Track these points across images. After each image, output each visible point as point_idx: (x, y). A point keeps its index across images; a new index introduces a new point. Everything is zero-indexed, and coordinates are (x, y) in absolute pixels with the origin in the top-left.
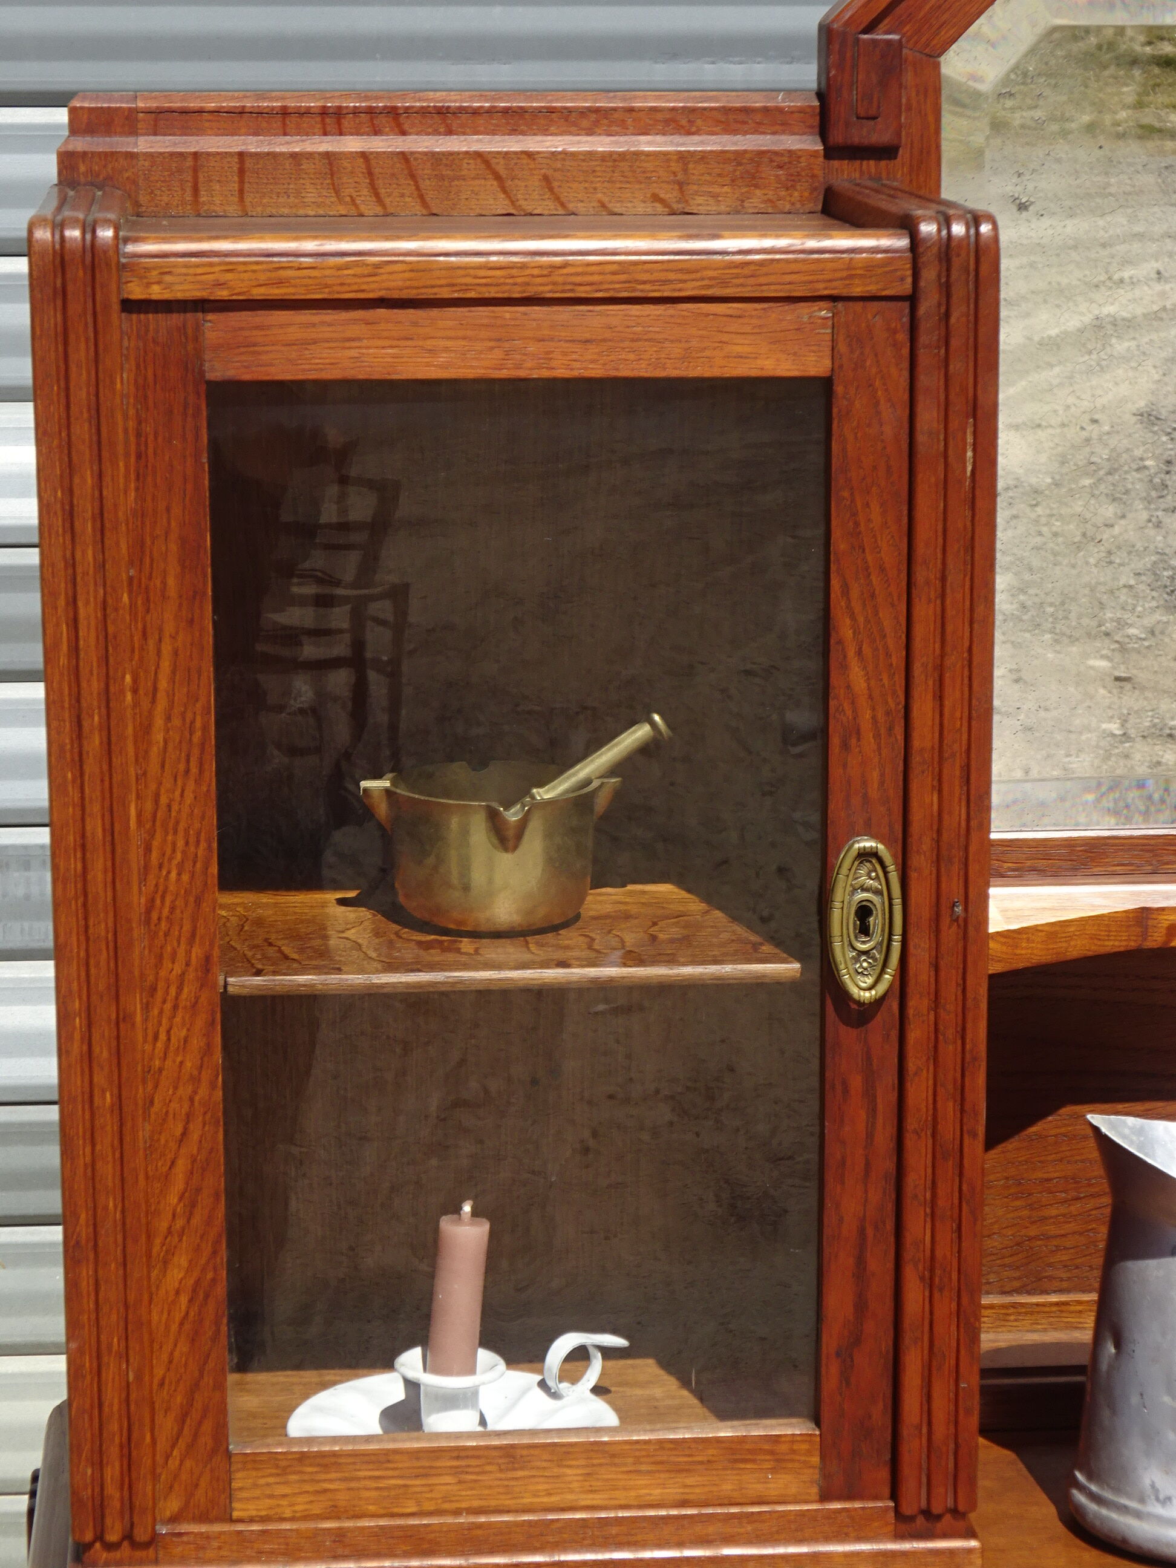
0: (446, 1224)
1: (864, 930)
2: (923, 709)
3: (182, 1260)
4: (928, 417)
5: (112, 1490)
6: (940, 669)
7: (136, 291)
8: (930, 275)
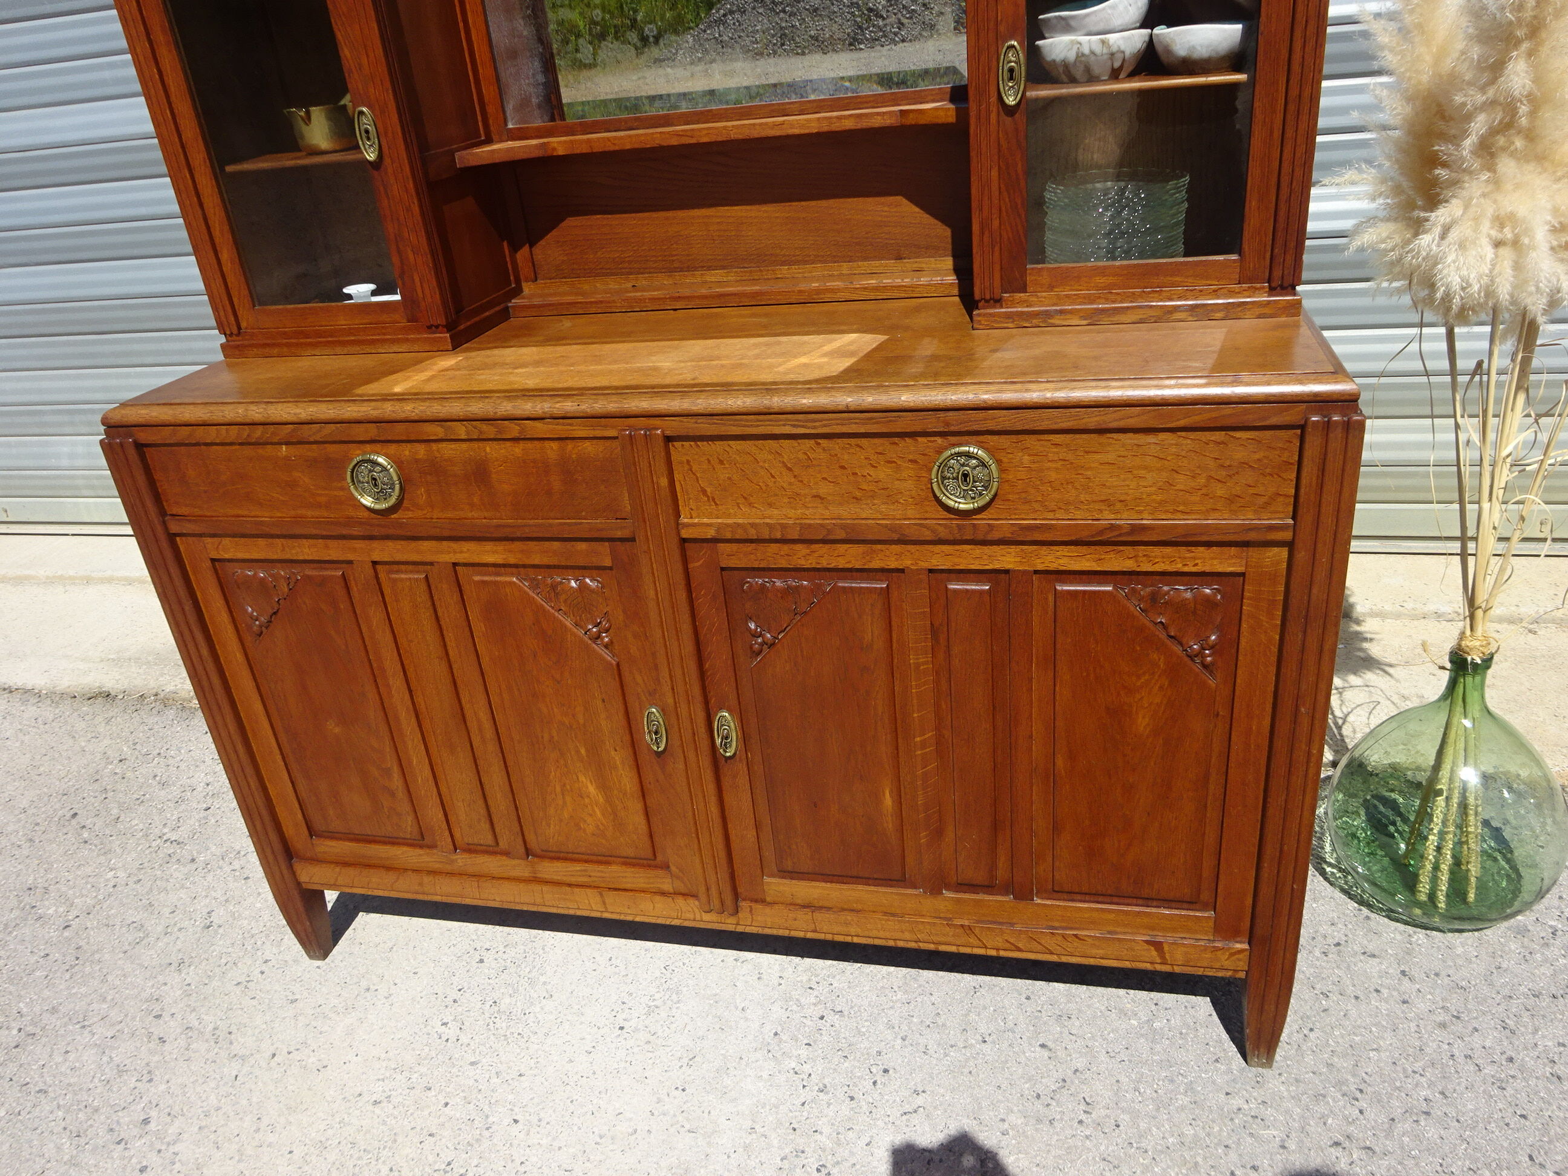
1: (369, 139)
5: (224, 320)
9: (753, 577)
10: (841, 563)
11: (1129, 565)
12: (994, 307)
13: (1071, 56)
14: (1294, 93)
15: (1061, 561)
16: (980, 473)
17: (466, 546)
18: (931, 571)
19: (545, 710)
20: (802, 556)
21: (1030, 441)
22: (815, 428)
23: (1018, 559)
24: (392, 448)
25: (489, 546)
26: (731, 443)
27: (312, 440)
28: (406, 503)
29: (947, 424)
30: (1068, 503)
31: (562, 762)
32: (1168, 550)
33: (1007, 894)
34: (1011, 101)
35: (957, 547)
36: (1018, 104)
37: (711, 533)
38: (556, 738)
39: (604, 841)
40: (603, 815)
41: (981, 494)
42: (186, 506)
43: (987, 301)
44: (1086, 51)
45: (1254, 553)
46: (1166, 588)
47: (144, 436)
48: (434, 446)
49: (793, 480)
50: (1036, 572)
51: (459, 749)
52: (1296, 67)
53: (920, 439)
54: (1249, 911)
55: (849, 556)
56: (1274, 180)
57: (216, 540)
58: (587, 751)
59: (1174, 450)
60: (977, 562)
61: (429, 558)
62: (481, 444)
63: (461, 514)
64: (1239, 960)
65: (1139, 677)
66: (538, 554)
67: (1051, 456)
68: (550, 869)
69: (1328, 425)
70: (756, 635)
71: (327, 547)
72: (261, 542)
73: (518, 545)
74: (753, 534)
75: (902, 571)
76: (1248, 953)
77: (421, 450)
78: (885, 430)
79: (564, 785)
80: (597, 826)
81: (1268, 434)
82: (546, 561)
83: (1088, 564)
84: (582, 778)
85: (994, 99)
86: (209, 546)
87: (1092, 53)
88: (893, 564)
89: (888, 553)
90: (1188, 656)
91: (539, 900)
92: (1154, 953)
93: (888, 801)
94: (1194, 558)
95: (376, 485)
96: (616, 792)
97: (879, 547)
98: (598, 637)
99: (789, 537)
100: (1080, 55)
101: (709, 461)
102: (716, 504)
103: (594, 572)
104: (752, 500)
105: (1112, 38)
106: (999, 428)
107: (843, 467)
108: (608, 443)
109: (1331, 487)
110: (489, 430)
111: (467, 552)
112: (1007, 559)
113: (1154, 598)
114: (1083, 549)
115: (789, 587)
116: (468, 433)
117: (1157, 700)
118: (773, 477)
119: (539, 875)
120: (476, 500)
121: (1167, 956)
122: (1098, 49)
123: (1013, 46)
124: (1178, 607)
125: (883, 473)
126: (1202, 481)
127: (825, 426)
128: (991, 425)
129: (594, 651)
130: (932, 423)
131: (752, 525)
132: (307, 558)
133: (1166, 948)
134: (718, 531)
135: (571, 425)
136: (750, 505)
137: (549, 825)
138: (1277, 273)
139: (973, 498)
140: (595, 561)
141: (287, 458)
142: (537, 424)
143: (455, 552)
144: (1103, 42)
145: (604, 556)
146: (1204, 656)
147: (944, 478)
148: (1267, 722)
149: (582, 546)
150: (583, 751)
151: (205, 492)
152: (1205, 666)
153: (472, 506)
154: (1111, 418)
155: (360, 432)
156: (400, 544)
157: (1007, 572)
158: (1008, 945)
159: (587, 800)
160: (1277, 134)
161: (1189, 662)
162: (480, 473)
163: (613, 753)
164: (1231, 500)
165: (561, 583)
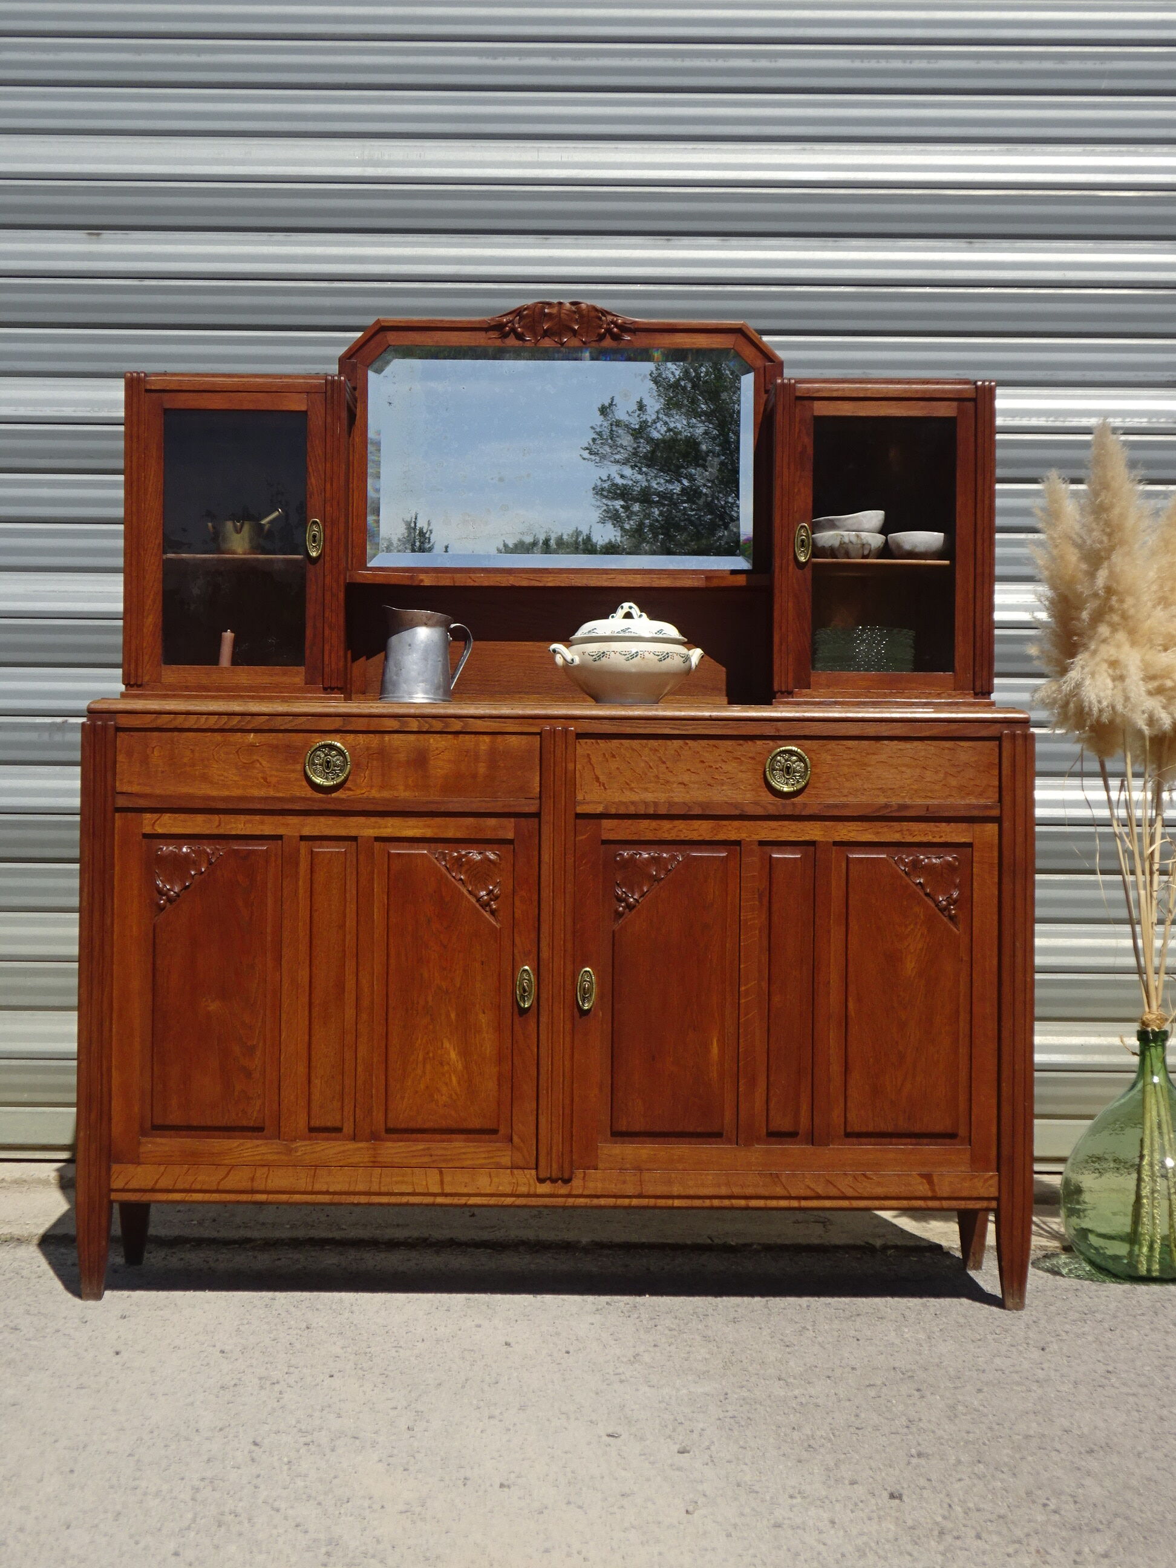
0: (224, 633)
1: (314, 542)
2: (328, 486)
3: (151, 617)
4: (329, 420)
5: (132, 671)
6: (332, 479)
7: (148, 387)
8: (329, 387)
9: (624, 850)
10: (695, 836)
11: (896, 837)
12: (788, 698)
13: (836, 543)
14: (979, 570)
15: (852, 834)
16: (799, 766)
17: (390, 821)
18: (762, 843)
19: (426, 975)
20: (669, 830)
21: (832, 744)
22: (687, 730)
23: (822, 833)
24: (350, 737)
25: (412, 821)
26: (623, 741)
27: (282, 728)
28: (348, 784)
29: (778, 730)
30: (857, 790)
31: (431, 1027)
32: (923, 826)
33: (807, 1144)
34: (802, 559)
35: (780, 823)
36: (806, 562)
37: (600, 809)
38: (430, 1004)
39: (453, 1113)
40: (459, 1083)
41: (798, 782)
42: (139, 784)
43: (782, 693)
44: (846, 540)
45: (977, 827)
46: (922, 857)
47: (124, 721)
48: (387, 737)
49: (666, 771)
50: (835, 843)
51: (333, 1019)
52: (979, 556)
53: (759, 742)
54: (995, 1138)
55: (702, 830)
56: (971, 624)
57: (156, 816)
58: (457, 1015)
59: (923, 753)
60: (793, 835)
61: (353, 833)
62: (427, 736)
63: (396, 794)
64: (991, 1186)
65: (906, 926)
66: (452, 829)
67: (845, 757)
68: (393, 1149)
69: (1013, 736)
70: (620, 900)
71: (262, 823)
72: (200, 818)
73: (439, 820)
74: (632, 810)
75: (738, 843)
76: (996, 1178)
77: (374, 740)
78: (735, 733)
79: (428, 1053)
80: (450, 1097)
81: (980, 744)
82: (459, 835)
83: (869, 836)
84: (446, 1044)
85: (791, 557)
86: (145, 822)
87: (851, 542)
88: (733, 836)
89: (730, 828)
90: (939, 909)
91: (375, 1188)
92: (927, 1187)
93: (715, 1049)
94: (940, 832)
95: (328, 767)
96: (475, 1057)
97: (724, 823)
98: (488, 904)
99: (660, 813)
100: (842, 544)
101: (604, 754)
102: (605, 788)
103: (495, 846)
104: (633, 785)
105: (863, 534)
106: (812, 734)
107: (703, 762)
108: (530, 738)
109: (1019, 777)
110: (438, 725)
111: (391, 827)
112: (813, 832)
113: (915, 864)
114: (866, 825)
115: (653, 858)
116: (419, 727)
117: (920, 946)
118: (651, 768)
119: (379, 1159)
120: (410, 782)
121: (937, 1188)
122: (854, 539)
123: (805, 527)
124: (929, 869)
125: (731, 767)
126: (941, 775)
127: (694, 729)
128: (807, 732)
129: (483, 916)
130: (769, 730)
131: (633, 803)
132: (239, 832)
133: (936, 1179)
134: (606, 808)
135: (505, 723)
136: (632, 789)
137: (402, 1098)
138: (978, 684)
139: (793, 785)
140: (502, 834)
141: (252, 745)
142: (479, 722)
143: (380, 828)
144: (858, 536)
145: (507, 829)
146: (950, 910)
147: (774, 769)
148: (995, 962)
149: (492, 822)
150: (453, 1016)
151: (163, 772)
152: (951, 918)
153: (407, 787)
154: (884, 730)
155: (326, 724)
156: (330, 820)
157: (812, 843)
158: (809, 1193)
159: (446, 1068)
160: (971, 596)
161: (940, 914)
162: (420, 760)
163: (481, 1016)
164: (961, 788)
165: (465, 856)
